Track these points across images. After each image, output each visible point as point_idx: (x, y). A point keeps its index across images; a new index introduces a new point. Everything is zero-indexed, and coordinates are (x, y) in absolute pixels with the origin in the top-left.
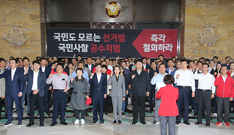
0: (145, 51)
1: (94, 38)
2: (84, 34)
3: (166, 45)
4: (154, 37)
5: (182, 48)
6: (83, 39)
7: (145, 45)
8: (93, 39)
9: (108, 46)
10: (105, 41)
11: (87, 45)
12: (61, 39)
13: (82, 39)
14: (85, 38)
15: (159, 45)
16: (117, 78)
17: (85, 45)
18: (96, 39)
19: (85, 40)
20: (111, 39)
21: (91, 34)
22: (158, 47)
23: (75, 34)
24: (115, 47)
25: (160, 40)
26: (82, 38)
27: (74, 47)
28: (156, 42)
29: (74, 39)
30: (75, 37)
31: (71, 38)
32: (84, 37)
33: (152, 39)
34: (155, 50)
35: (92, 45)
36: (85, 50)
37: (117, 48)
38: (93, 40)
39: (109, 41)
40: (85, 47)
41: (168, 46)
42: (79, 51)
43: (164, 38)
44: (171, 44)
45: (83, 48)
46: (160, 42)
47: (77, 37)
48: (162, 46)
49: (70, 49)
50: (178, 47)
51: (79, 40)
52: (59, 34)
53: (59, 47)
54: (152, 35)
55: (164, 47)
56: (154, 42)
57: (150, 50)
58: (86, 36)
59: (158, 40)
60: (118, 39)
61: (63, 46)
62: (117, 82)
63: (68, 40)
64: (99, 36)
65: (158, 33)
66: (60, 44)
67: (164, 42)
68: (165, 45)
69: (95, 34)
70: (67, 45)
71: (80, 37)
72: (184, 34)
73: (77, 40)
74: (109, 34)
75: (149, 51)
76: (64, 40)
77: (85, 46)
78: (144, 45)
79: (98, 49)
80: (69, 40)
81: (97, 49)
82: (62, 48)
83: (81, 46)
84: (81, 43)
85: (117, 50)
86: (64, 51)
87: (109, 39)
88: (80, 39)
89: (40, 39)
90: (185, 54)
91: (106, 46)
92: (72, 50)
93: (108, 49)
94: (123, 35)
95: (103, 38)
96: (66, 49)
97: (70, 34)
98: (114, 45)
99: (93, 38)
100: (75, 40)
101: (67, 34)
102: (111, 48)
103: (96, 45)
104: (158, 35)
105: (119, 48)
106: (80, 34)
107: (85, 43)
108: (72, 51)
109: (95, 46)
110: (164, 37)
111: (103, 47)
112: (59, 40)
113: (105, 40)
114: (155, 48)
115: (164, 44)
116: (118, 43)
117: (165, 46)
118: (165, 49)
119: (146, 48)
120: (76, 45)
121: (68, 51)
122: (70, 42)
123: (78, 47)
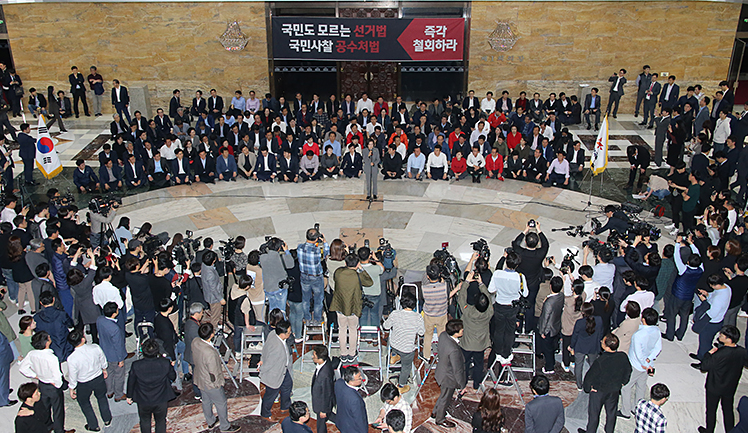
0: (416, 50)
1: (340, 31)
2: (326, 26)
3: (448, 40)
4: (430, 30)
6: (325, 33)
7: (417, 42)
8: (340, 33)
9: (361, 43)
11: (330, 41)
12: (293, 33)
13: (323, 33)
14: (328, 32)
15: (436, 42)
17: (328, 42)
18: (345, 34)
19: (327, 34)
20: (366, 33)
22: (435, 44)
23: (312, 26)
24: (372, 45)
25: (438, 34)
26: (323, 31)
27: (312, 45)
28: (433, 36)
30: (313, 31)
32: (326, 30)
33: (427, 33)
35: (338, 42)
36: (328, 50)
38: (340, 35)
39: (363, 36)
41: (449, 42)
42: (320, 51)
43: (444, 31)
45: (326, 46)
46: (438, 37)
47: (316, 31)
48: (442, 43)
49: (306, 48)
51: (319, 34)
52: (290, 26)
53: (290, 45)
54: (426, 26)
55: (444, 44)
56: (430, 37)
57: (424, 48)
58: (329, 28)
59: (435, 34)
60: (376, 33)
61: (295, 43)
63: (302, 35)
64: (349, 29)
65: (435, 24)
67: (444, 36)
69: (342, 26)
71: (320, 30)
73: (316, 34)
74: (363, 26)
75: (423, 51)
76: (296, 34)
77: (328, 44)
78: (414, 41)
79: (348, 48)
80: (305, 34)
81: (346, 48)
82: (294, 47)
83: (323, 44)
84: (323, 38)
86: (298, 50)
87: (362, 33)
88: (321, 33)
89: (266, 41)
91: (359, 43)
92: (309, 49)
93: (361, 46)
94: (383, 27)
95: (354, 32)
96: (300, 48)
97: (306, 26)
98: (370, 42)
100: (314, 34)
101: (302, 25)
102: (366, 46)
103: (344, 42)
104: (435, 27)
106: (320, 26)
107: (328, 38)
108: (310, 51)
109: (342, 44)
110: (445, 29)
111: (354, 45)
112: (291, 35)
113: (357, 34)
114: (431, 47)
115: (444, 40)
116: (376, 39)
117: (446, 42)
118: (446, 46)
119: (417, 45)
120: (314, 42)
121: (304, 50)
122: (306, 38)
123: (317, 45)
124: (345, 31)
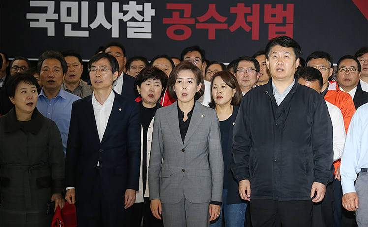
9: (240, 10)
11: (148, 6)
16: (186, 118)
17: (140, 8)
24: (273, 16)
27: (92, 16)
35: (169, 6)
36: (141, 30)
37: (280, 22)
40: (139, 18)
42: (115, 34)
45: (133, 19)
49: (76, 26)
53: (29, 16)
61: (44, 10)
66: (33, 4)
70: (63, 5)
77: (141, 13)
79: (199, 26)
81: (192, 27)
82: (42, 21)
83: (125, 13)
85: (282, 29)
86: (51, 32)
91: (233, 10)
92: (84, 29)
93: (240, 22)
96: (59, 26)
98: (268, 7)
102: (255, 19)
103: (187, 8)
105: (290, 19)
108: (85, 34)
109: (182, 13)
111: (218, 17)
120: (101, 6)
123: (109, 17)
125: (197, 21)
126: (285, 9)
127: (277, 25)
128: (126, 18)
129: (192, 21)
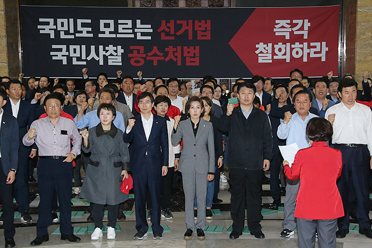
0: (260, 60)
1: (136, 30)
2: (112, 22)
3: (312, 44)
4: (283, 27)
5: (351, 51)
6: (110, 33)
7: (261, 46)
8: (135, 34)
9: (170, 49)
10: (163, 37)
11: (120, 47)
12: (57, 33)
13: (107, 34)
14: (116, 31)
15: (293, 46)
16: (195, 127)
17: (115, 48)
18: (143, 34)
19: (114, 36)
20: (178, 34)
21: (130, 22)
22: (292, 49)
23: (89, 21)
24: (189, 52)
25: (295, 33)
26: (107, 30)
27: (88, 53)
28: (288, 37)
29: (88, 32)
30: (90, 29)
31: (81, 32)
32: (112, 29)
33: (278, 31)
34: (284, 57)
35: (132, 47)
36: (116, 60)
37: (192, 56)
38: (136, 36)
39: (173, 38)
40: (115, 54)
41: (315, 47)
42: (101, 63)
43: (306, 28)
44: (324, 43)
45: (111, 55)
46: (295, 39)
47: (96, 30)
48: (302, 49)
49: (79, 59)
50: (342, 50)
51: (100, 36)
52: (51, 21)
53: (52, 53)
54: (277, 22)
55: (306, 51)
56: (282, 39)
57: (273, 57)
58: (116, 25)
59: (291, 33)
60: (195, 33)
61: (61, 50)
62: (195, 136)
63: (73, 37)
64: (149, 26)
65: (290, 16)
66: (54, 47)
67: (306, 37)
68: (309, 45)
69: (138, 21)
70: (72, 47)
71: (102, 29)
72: (355, 18)
73: (96, 35)
74: (172, 22)
75: (271, 61)
76: (63, 36)
77: (116, 51)
78: (257, 46)
79: (148, 58)
80: (77, 35)
81: (144, 58)
82: (60, 56)
83: (107, 51)
84: (106, 42)
85: (193, 60)
86: (65, 62)
87: (172, 32)
88: (104, 33)
90: (357, 65)
91: (166, 49)
92: (84, 60)
93: (170, 56)
94: (206, 23)
95: (159, 30)
96: (69, 59)
97: (79, 21)
98: (185, 48)
99: (133, 31)
100: (91, 35)
101: (71, 20)
102: (179, 54)
103: (142, 48)
104: (291, 21)
105: (197, 54)
106: (102, 22)
107: (115, 42)
108: (84, 63)
109: (139, 51)
110: (307, 24)
111: (158, 53)
112: (52, 36)
113: (163, 34)
114: (285, 54)
115: (306, 44)
116: (195, 42)
117: (309, 47)
118: (309, 54)
119: (261, 52)
120: (93, 48)
121: (75, 62)
122: (79, 41)
123: (97, 54)
124: (143, 30)
125: (147, 56)
126: (195, 49)
127: (191, 57)
128: (107, 54)
129: (144, 55)
